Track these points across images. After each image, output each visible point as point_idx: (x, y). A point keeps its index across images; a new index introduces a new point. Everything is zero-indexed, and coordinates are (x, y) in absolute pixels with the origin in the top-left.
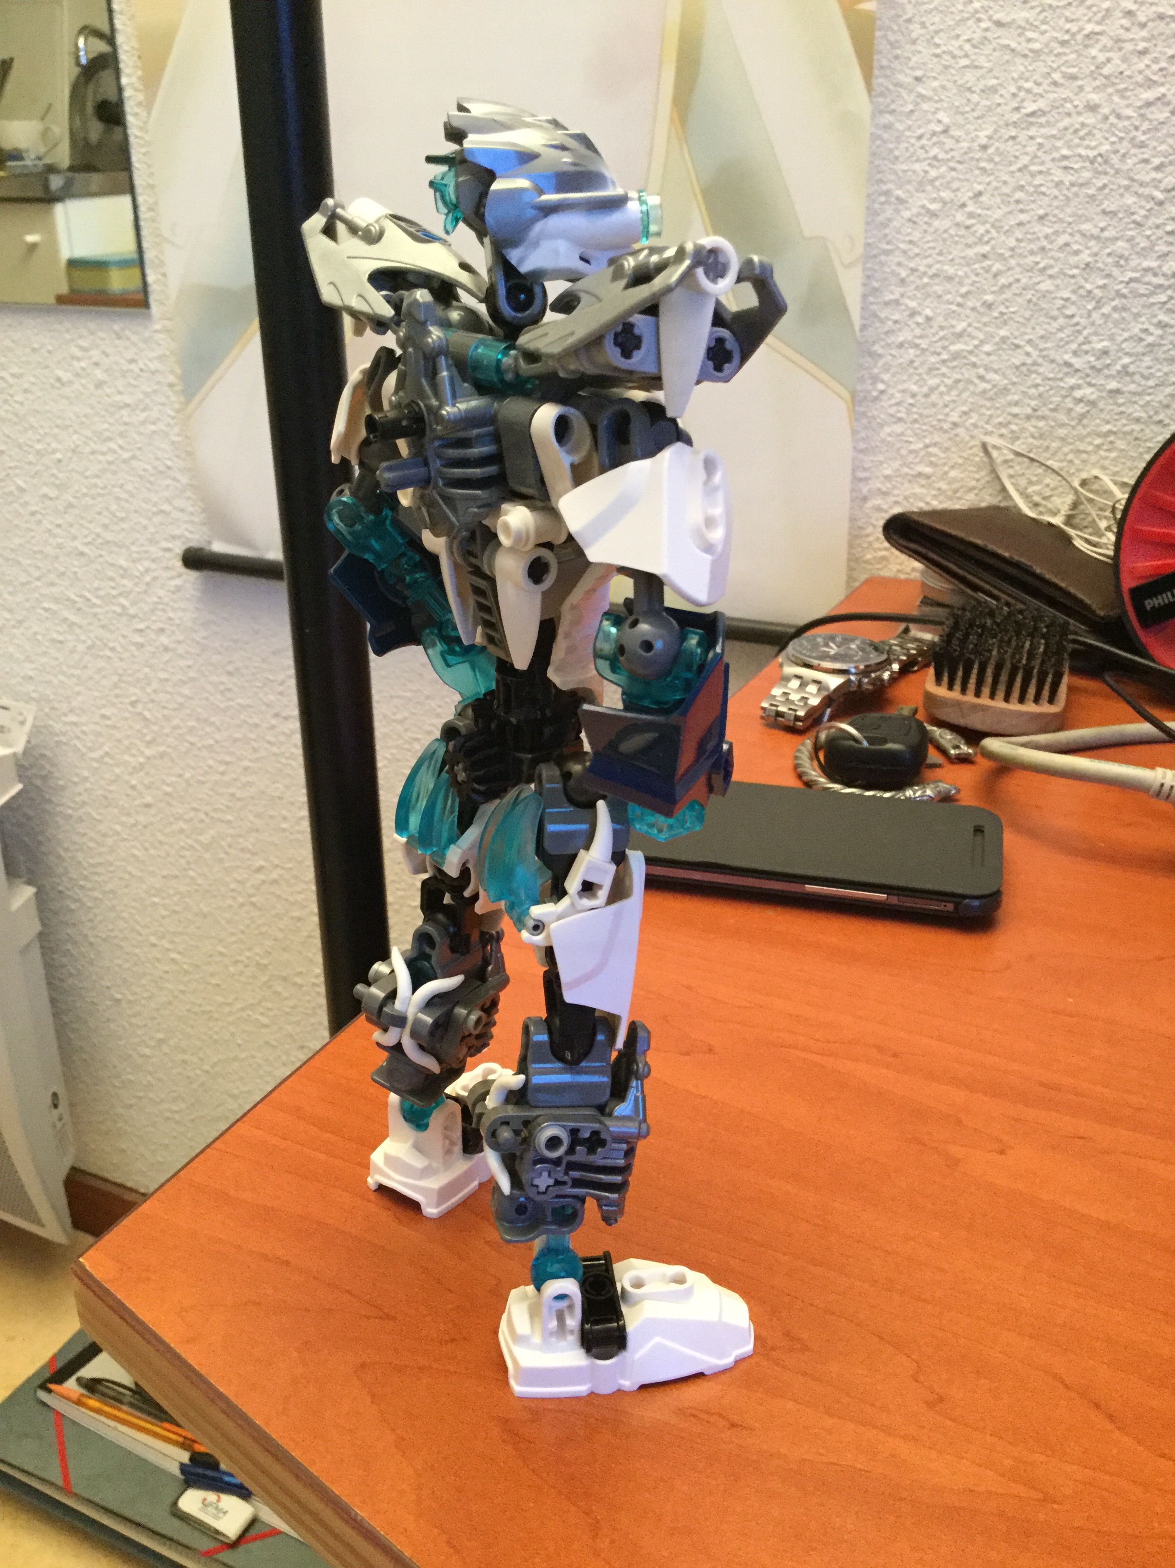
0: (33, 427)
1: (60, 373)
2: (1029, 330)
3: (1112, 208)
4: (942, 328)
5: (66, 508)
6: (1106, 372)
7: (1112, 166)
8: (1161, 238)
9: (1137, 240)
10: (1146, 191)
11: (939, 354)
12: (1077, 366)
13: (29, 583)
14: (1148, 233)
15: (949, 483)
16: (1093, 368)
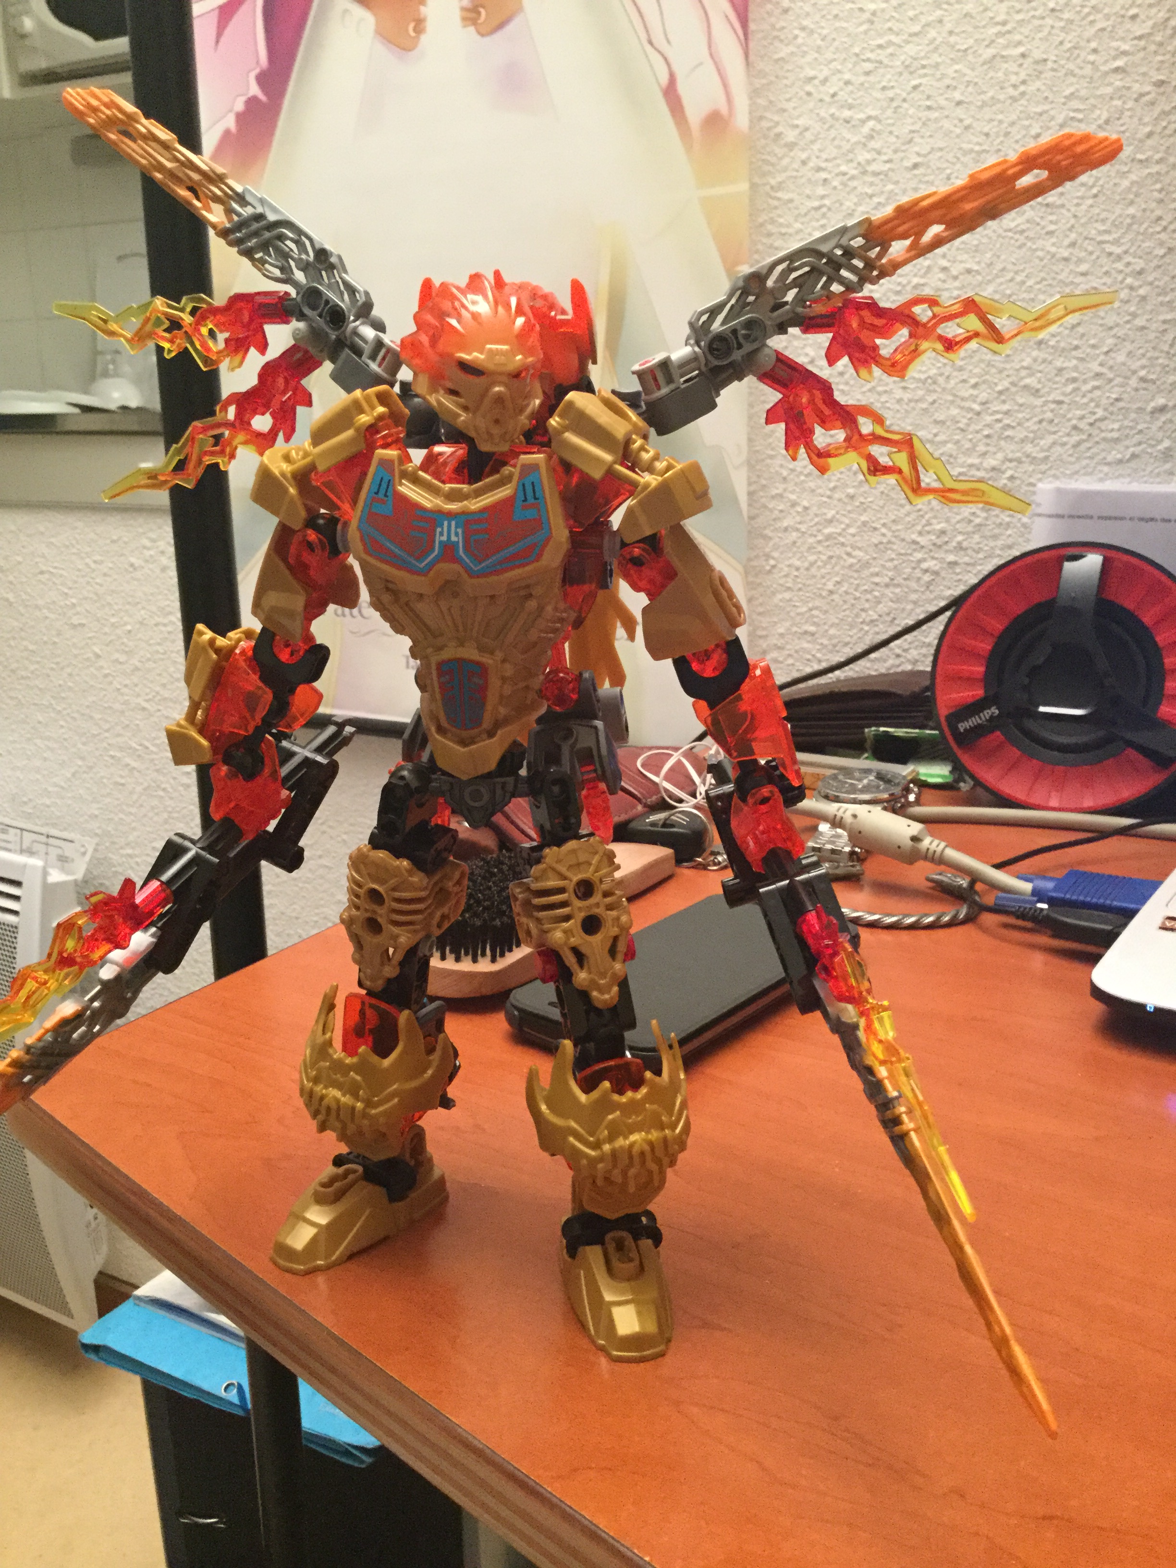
0: (109, 604)
1: (133, 560)
2: (884, 516)
3: (942, 418)
4: (816, 515)
5: (133, 671)
6: (946, 547)
7: (939, 386)
8: (980, 440)
9: (963, 442)
10: (967, 404)
11: (815, 536)
12: (922, 543)
13: (99, 734)
14: (970, 437)
15: (830, 639)
16: (934, 544)
